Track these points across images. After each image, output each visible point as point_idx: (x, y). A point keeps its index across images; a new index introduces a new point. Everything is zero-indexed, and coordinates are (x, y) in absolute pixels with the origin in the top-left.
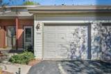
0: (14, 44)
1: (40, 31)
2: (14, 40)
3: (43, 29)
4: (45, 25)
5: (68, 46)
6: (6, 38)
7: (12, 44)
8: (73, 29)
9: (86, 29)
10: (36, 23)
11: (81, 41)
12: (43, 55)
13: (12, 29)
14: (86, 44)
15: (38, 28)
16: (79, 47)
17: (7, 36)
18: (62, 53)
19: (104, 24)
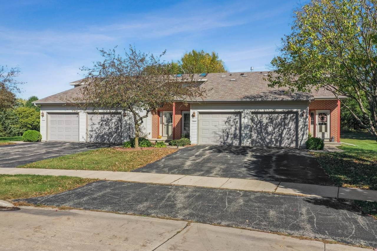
0: (170, 133)
1: (195, 119)
2: (170, 128)
3: (198, 117)
4: (200, 113)
5: (221, 134)
6: (161, 125)
7: (168, 133)
8: (225, 117)
9: (238, 117)
10: (192, 112)
11: (233, 129)
12: (198, 139)
13: (168, 115)
14: (238, 132)
15: (193, 116)
16: (231, 134)
17: (162, 123)
18: (215, 140)
19: (253, 113)
